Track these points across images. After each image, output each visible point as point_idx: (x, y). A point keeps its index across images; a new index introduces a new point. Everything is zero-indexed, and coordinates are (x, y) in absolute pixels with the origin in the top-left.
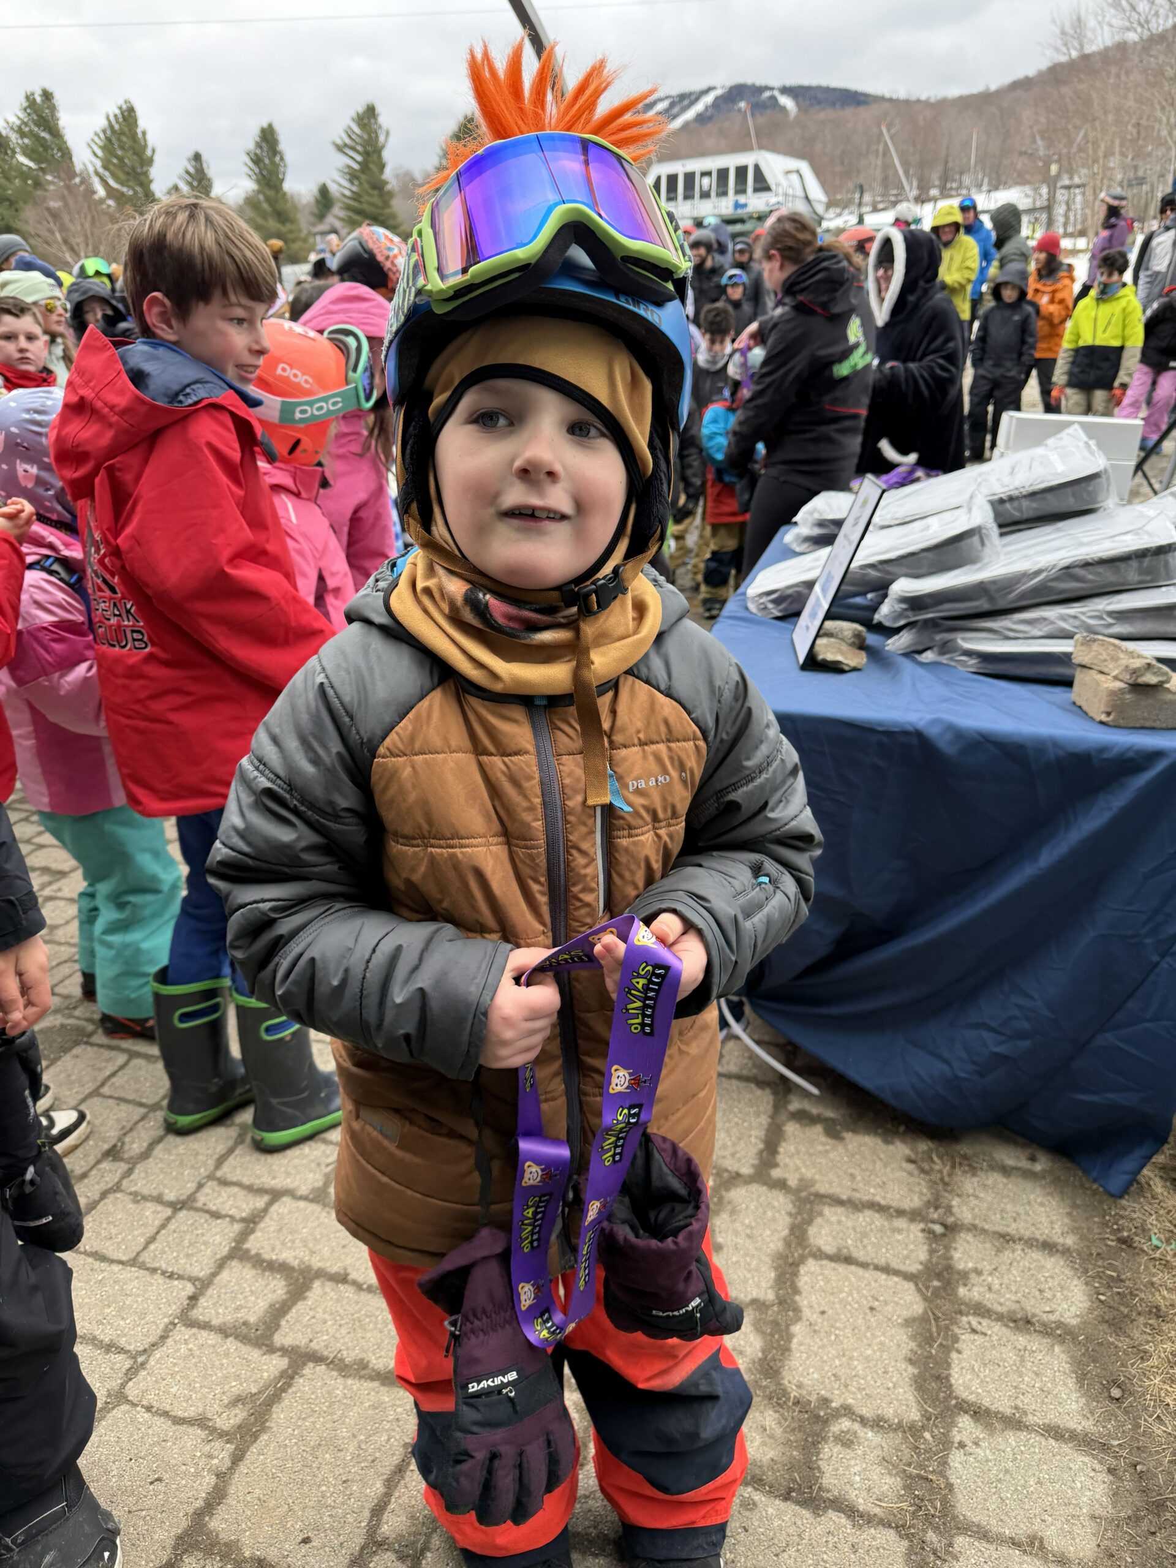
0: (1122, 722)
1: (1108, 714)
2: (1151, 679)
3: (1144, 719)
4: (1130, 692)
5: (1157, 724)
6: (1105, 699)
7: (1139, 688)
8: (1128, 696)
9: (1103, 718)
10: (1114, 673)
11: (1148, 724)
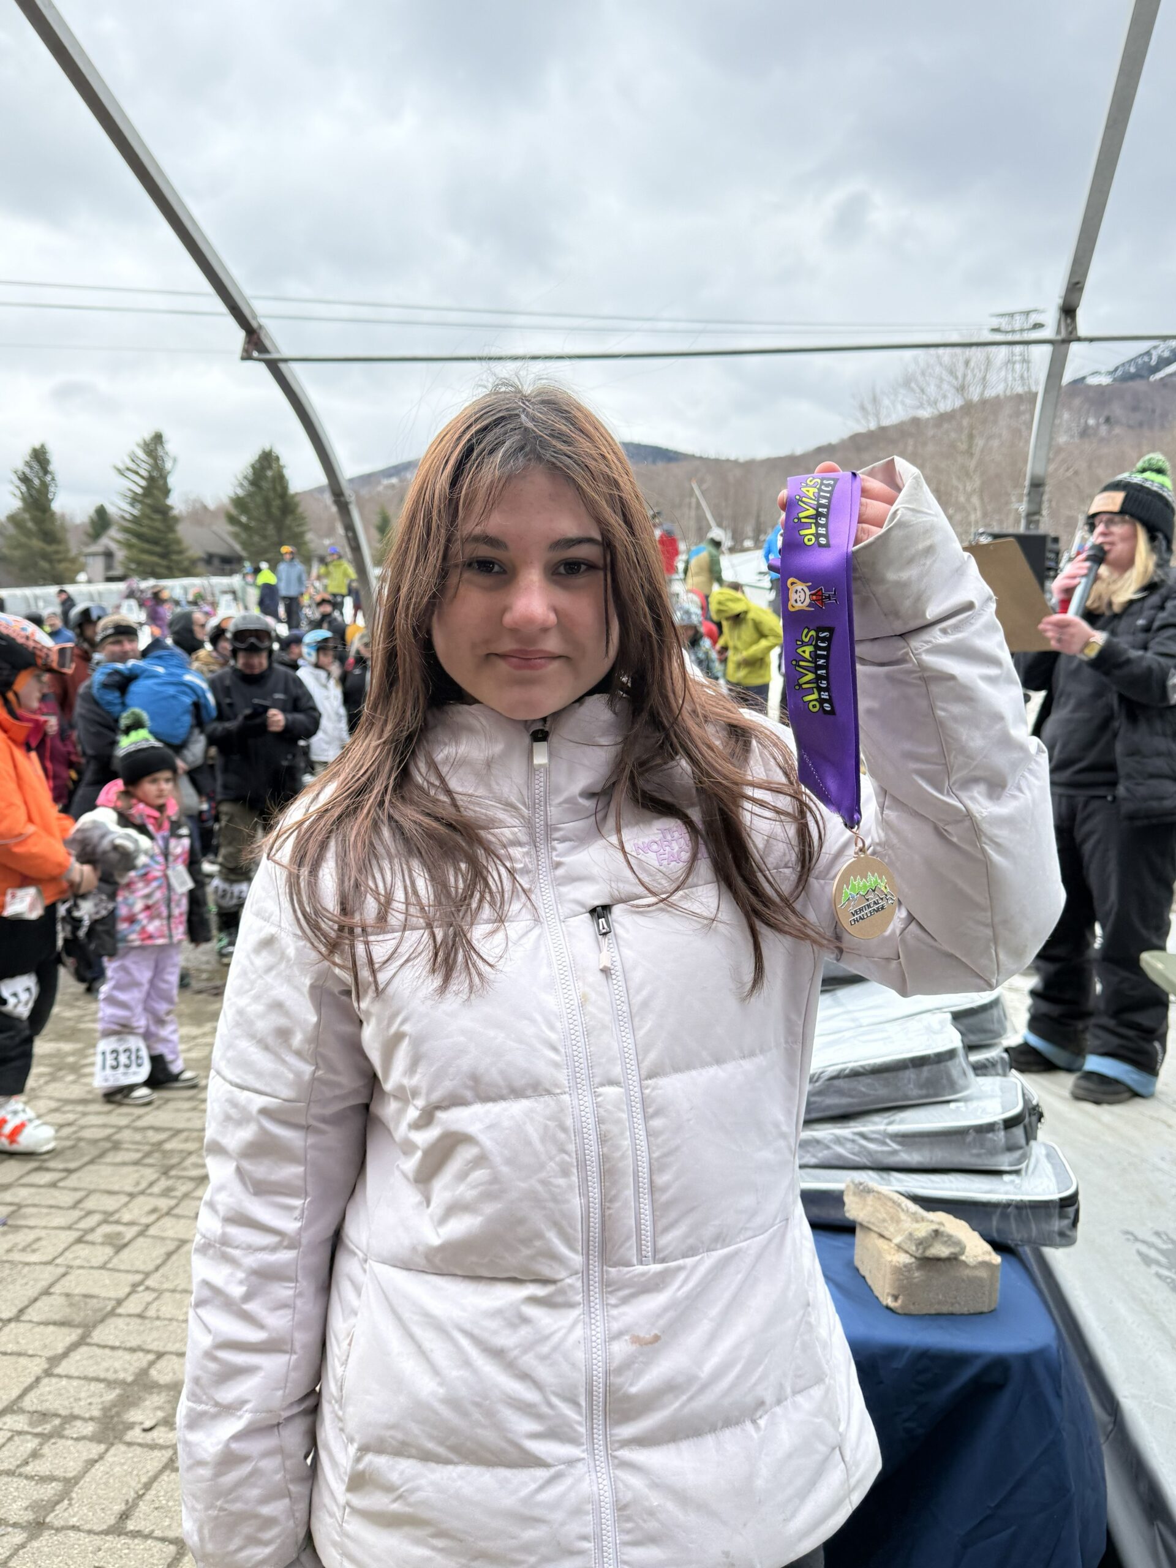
0: (913, 1309)
1: (896, 1298)
2: (941, 1250)
3: (939, 1303)
4: (919, 1268)
5: (957, 1309)
6: (889, 1276)
7: (927, 1262)
8: (917, 1274)
9: (889, 1302)
10: (897, 1240)
11: (945, 1309)
